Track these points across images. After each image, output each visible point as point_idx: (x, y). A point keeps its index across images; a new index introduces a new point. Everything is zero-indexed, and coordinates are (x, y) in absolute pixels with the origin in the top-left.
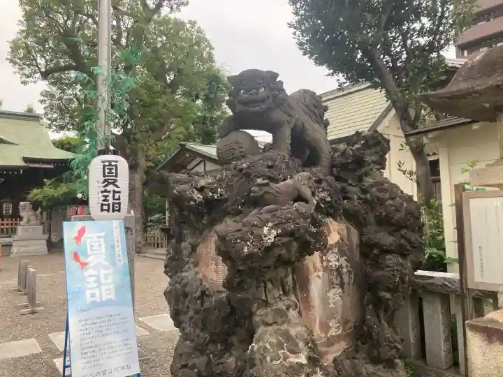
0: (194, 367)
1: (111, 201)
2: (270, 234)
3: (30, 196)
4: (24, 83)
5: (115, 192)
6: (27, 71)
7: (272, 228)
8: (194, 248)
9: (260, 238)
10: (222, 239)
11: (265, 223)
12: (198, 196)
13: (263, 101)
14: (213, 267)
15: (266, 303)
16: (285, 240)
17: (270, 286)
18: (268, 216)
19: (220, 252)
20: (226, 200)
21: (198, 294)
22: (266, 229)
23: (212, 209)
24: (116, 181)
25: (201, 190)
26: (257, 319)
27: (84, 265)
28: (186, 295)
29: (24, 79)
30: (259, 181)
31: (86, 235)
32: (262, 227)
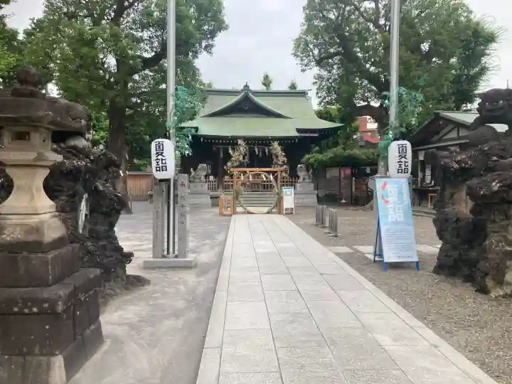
0: (451, 256)
1: (403, 167)
2: (495, 186)
3: (304, 160)
4: (303, 71)
5: (405, 162)
6: (306, 62)
7: (498, 182)
8: (452, 195)
9: (489, 187)
10: (469, 188)
11: (494, 180)
12: (456, 166)
13: (501, 108)
14: (464, 205)
15: (494, 221)
16: (504, 188)
17: (496, 212)
18: (496, 177)
19: (468, 194)
20: (473, 168)
21: (454, 219)
22: (494, 184)
23: (464, 173)
24: (406, 156)
25: (458, 162)
26: (488, 229)
27: (387, 202)
28: (446, 220)
29: (304, 67)
30: (495, 158)
31: (387, 186)
32: (492, 183)
